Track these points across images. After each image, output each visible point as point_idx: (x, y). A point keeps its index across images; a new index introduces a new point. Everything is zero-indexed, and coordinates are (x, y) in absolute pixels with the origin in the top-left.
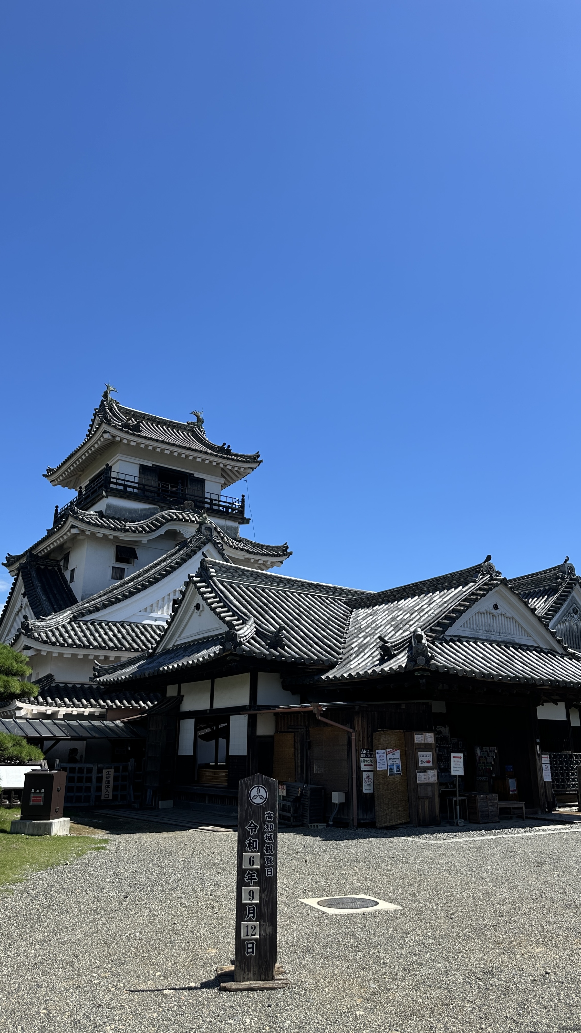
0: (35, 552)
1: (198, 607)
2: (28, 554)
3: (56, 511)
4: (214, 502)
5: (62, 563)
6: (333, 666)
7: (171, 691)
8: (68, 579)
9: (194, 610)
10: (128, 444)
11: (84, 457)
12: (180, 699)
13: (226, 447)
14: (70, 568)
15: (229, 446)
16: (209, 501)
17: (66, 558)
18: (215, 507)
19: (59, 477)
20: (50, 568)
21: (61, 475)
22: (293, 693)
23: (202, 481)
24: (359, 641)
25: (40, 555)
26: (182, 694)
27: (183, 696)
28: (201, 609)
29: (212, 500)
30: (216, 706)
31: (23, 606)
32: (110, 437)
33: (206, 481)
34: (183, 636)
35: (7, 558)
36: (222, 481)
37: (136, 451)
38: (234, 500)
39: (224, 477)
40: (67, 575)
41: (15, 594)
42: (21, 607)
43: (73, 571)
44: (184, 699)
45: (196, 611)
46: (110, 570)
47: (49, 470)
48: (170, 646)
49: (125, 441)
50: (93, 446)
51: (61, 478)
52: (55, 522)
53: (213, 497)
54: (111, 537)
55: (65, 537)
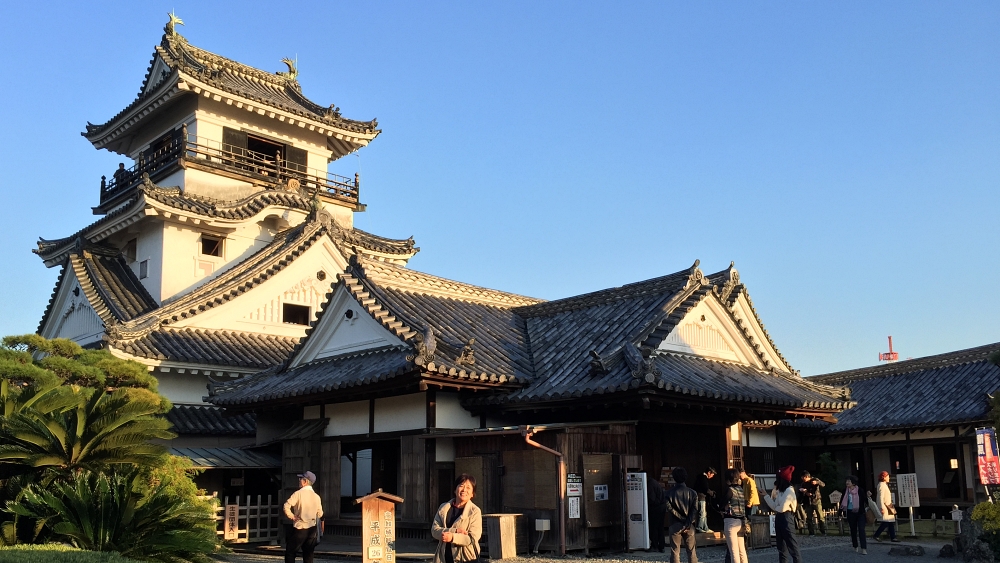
0: (88, 237)
1: (349, 314)
2: (77, 238)
3: (103, 183)
4: (320, 181)
5: (124, 253)
6: (526, 385)
7: (311, 413)
8: (138, 274)
9: (343, 318)
10: (211, 98)
11: (146, 113)
12: (325, 422)
13: (334, 109)
14: (139, 258)
15: (338, 109)
16: (315, 180)
17: (132, 248)
18: (322, 187)
19: (106, 138)
20: (108, 259)
21: (110, 135)
22: (473, 416)
23: (302, 155)
24: (552, 356)
25: (94, 241)
26: (326, 417)
27: (328, 419)
28: (354, 316)
29: (317, 179)
30: (378, 429)
31: (77, 307)
32: (188, 88)
33: (309, 155)
34: (327, 348)
35: (38, 243)
36: (329, 154)
37: (222, 108)
38: (345, 180)
39: (329, 149)
40: (136, 269)
41: (61, 291)
42: (73, 308)
43: (144, 263)
44: (331, 422)
45: (346, 318)
47: (90, 127)
48: (309, 360)
49: (207, 95)
50: (161, 98)
51: (110, 139)
52: (103, 198)
53: (319, 175)
54: (197, 222)
55: (135, 219)
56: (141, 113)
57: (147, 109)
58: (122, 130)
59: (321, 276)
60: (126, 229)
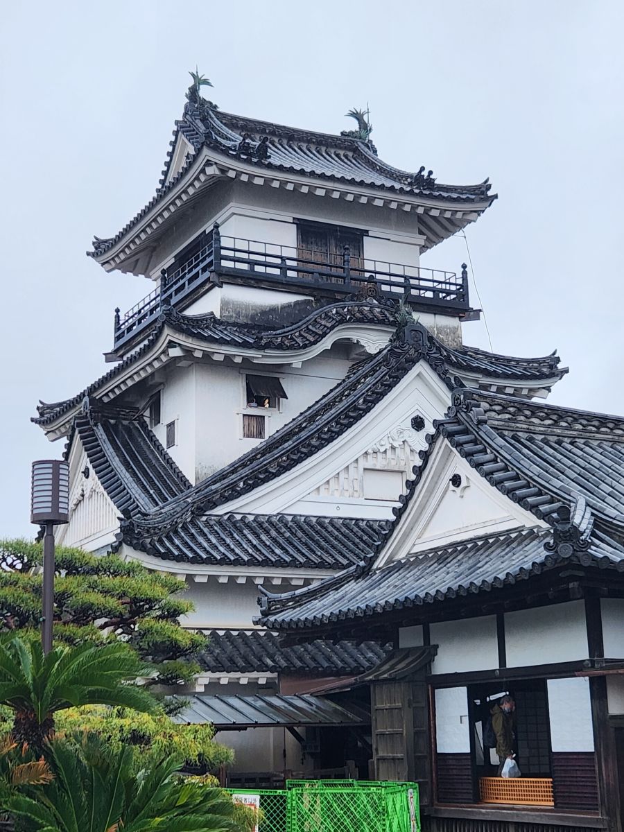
0: (97, 395)
2: (86, 399)
3: (118, 317)
4: (412, 282)
5: (147, 413)
8: (164, 442)
10: (250, 182)
11: (166, 215)
13: (425, 173)
14: (165, 421)
15: (430, 173)
17: (155, 405)
18: (414, 292)
21: (123, 251)
25: (106, 400)
29: (407, 278)
32: (218, 173)
35: (39, 410)
36: (421, 240)
40: (161, 434)
42: (83, 496)
43: (171, 426)
46: (239, 422)
47: (97, 243)
49: (244, 178)
53: (410, 272)
55: (157, 365)
56: (160, 215)
57: (167, 209)
58: (137, 241)
59: (418, 423)
60: (145, 378)
